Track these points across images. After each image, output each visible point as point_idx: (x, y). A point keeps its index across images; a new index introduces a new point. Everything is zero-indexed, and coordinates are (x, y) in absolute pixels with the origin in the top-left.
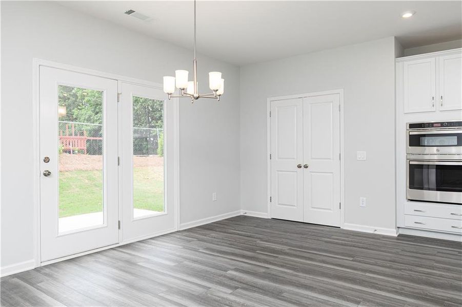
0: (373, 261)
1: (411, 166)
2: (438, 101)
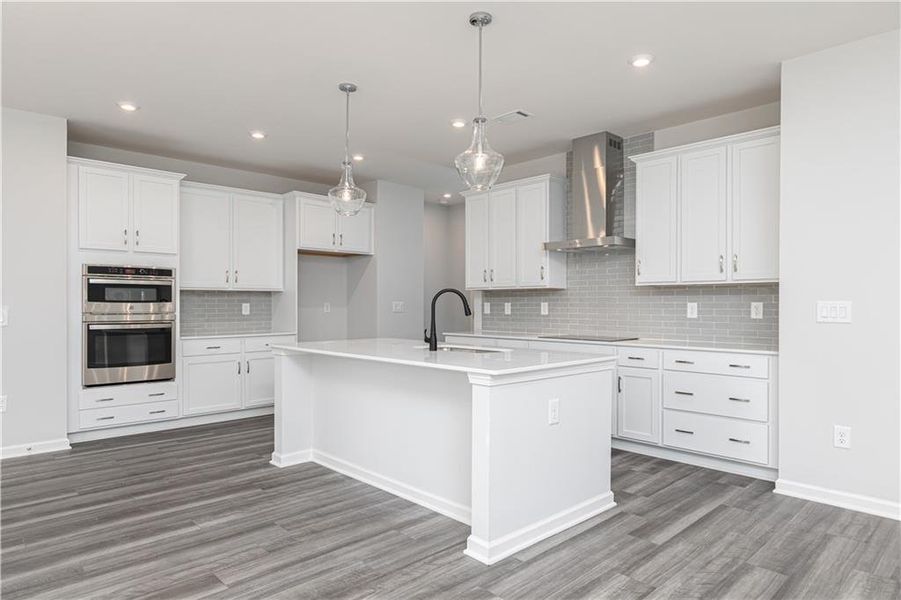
0: (111, 483)
1: (90, 332)
2: (131, 237)
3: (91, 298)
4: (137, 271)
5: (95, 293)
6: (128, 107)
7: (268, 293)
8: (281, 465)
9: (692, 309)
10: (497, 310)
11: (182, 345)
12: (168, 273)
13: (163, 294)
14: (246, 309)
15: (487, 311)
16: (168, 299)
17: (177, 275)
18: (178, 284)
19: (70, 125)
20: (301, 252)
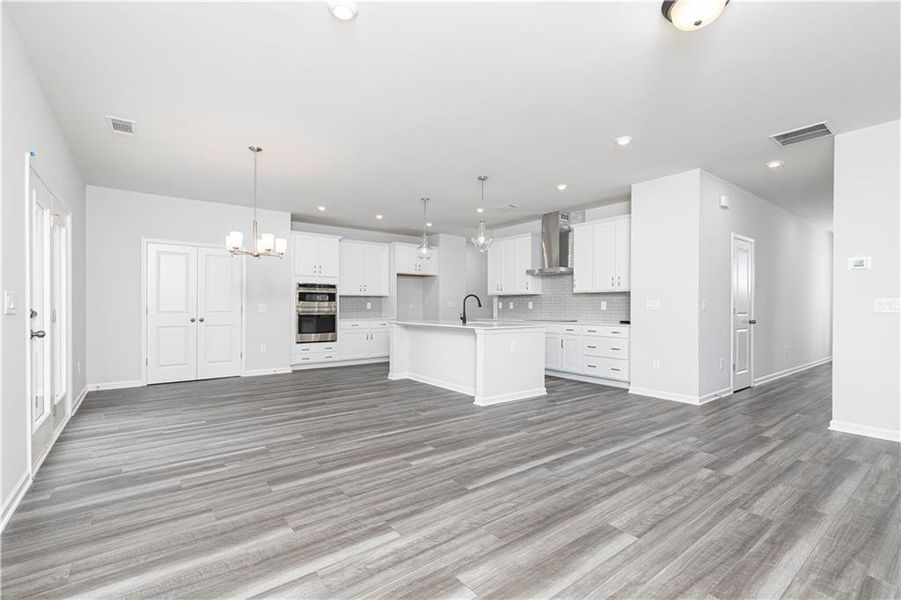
1: (300, 316)
2: (318, 269)
3: (300, 299)
4: (320, 286)
5: (302, 297)
6: (322, 209)
7: (381, 297)
8: (394, 379)
9: (604, 305)
10: (506, 306)
11: (340, 324)
12: (334, 287)
13: (332, 297)
14: (369, 306)
15: (500, 307)
16: (334, 300)
17: (338, 288)
18: (339, 293)
19: (292, 215)
20: (398, 275)
